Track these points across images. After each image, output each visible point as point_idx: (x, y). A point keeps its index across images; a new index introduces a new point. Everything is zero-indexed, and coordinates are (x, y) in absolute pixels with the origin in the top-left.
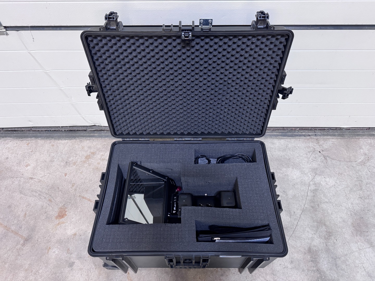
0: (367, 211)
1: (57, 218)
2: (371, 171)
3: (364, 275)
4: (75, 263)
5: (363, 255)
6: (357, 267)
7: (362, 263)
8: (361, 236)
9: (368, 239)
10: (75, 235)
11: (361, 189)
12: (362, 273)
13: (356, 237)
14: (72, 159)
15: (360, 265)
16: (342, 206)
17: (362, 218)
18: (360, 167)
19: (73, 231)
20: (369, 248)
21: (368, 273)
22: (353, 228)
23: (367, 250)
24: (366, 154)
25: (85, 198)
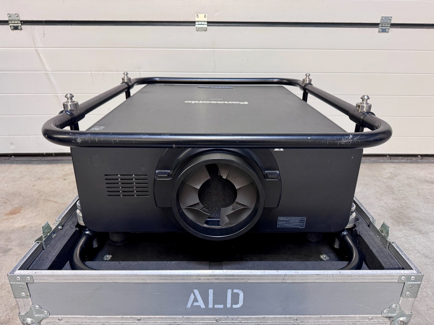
0: (405, 208)
1: (6, 215)
2: (401, 182)
3: (419, 256)
4: (12, 249)
5: (413, 240)
6: (407, 250)
7: (413, 247)
8: (405, 226)
9: (414, 228)
10: (24, 227)
11: (394, 194)
12: (417, 255)
13: (398, 227)
14: (47, 176)
15: (410, 248)
16: (374, 205)
17: (402, 213)
18: (388, 180)
19: (23, 225)
20: (418, 234)
21: (423, 254)
22: (392, 220)
23: (416, 236)
24: (392, 173)
25: (51, 201)
